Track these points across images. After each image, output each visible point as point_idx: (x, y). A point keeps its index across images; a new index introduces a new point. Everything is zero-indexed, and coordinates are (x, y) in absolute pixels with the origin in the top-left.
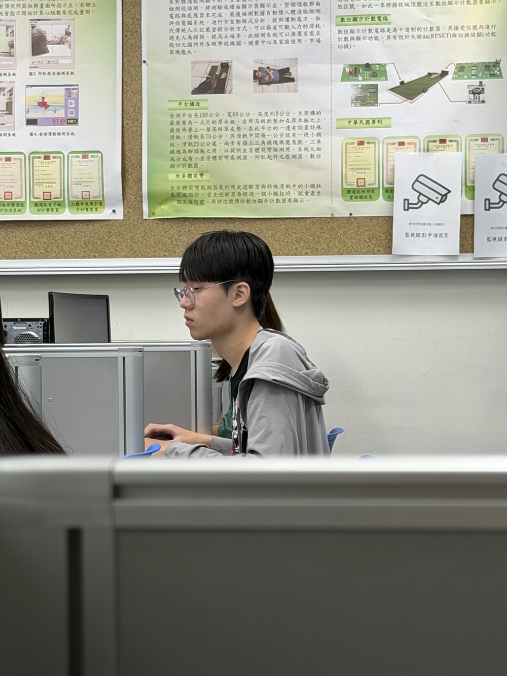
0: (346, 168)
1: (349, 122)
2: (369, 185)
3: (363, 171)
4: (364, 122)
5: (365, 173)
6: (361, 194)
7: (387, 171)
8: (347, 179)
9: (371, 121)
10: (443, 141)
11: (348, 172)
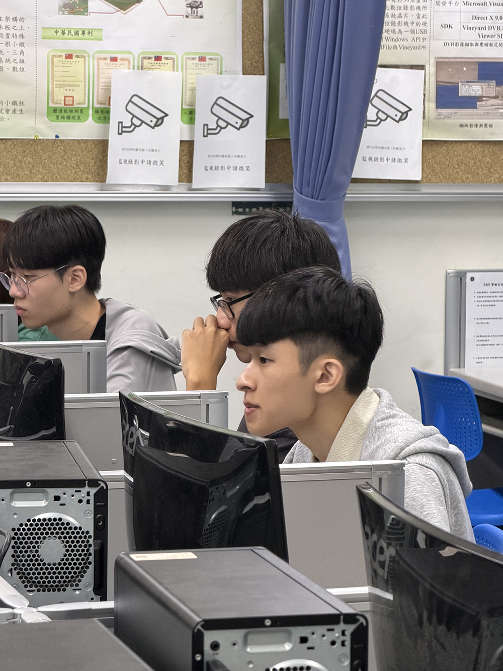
0: (53, 84)
1: (57, 32)
2: (77, 104)
3: (71, 88)
4: (73, 32)
5: (73, 90)
6: (69, 114)
7: (98, 89)
8: (53, 96)
9: (80, 32)
10: (158, 58)
11: (55, 89)
